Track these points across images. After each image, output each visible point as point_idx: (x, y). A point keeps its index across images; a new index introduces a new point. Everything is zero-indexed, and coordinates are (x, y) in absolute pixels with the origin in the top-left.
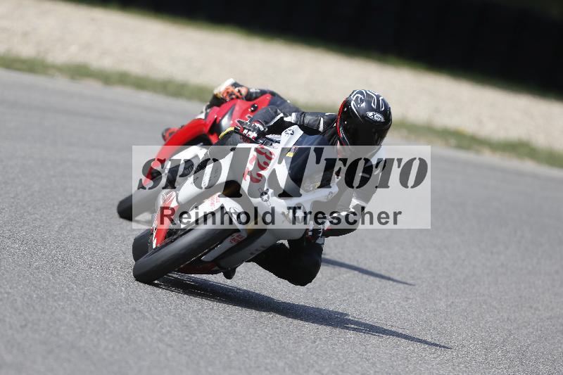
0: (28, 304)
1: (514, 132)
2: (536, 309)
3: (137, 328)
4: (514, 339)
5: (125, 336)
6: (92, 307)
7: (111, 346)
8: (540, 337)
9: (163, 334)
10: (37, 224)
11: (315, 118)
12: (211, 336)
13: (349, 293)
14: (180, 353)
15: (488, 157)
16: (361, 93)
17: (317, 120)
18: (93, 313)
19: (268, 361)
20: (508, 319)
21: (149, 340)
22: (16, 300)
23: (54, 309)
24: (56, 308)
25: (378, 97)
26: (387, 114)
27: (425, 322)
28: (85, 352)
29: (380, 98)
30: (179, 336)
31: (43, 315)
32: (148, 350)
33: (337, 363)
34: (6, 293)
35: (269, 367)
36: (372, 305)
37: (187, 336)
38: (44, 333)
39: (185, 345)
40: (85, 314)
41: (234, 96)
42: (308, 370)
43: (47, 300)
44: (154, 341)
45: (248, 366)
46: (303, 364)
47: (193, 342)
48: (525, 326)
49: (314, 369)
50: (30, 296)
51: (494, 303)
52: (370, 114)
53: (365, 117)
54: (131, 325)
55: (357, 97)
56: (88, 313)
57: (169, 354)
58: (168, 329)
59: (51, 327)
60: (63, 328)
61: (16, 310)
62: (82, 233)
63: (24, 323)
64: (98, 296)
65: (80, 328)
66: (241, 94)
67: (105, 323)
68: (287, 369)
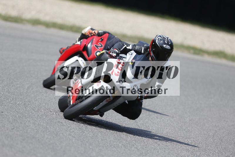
0: (14, 119)
1: (217, 47)
2: (227, 121)
3: (60, 130)
4: (218, 134)
5: (55, 133)
6: (41, 121)
7: (49, 137)
8: (228, 133)
9: (71, 132)
10: (18, 86)
11: (140, 47)
12: (91, 133)
13: (149, 115)
14: (78, 140)
15: (207, 58)
16: (160, 36)
17: (141, 48)
18: (42, 123)
19: (115, 143)
20: (215, 126)
21: (65, 135)
22: (9, 118)
23: (25, 122)
24: (26, 121)
25: (168, 38)
26: (172, 46)
27: (181, 127)
28: (39, 140)
29: (169, 39)
30: (78, 133)
31: (21, 124)
32: (65, 139)
33: (144, 144)
34: (5, 115)
35: (115, 146)
36: (158, 120)
37: (81, 133)
38: (21, 132)
39: (80, 137)
40: (39, 124)
41: (92, 35)
42: (132, 147)
43: (23, 118)
44: (67, 135)
45: (106, 145)
46: (129, 145)
47: (83, 136)
48: (222, 129)
49: (134, 147)
50: (15, 116)
51: (209, 119)
52: (165, 46)
53: (162, 47)
54: (58, 128)
55: (159, 38)
56: (40, 124)
57: (74, 141)
58: (73, 130)
59: (24, 129)
60: (29, 130)
61: (10, 122)
62: (37, 90)
63: (13, 128)
64: (44, 116)
65: (36, 129)
66: (95, 34)
67: (47, 128)
68: (123, 147)
